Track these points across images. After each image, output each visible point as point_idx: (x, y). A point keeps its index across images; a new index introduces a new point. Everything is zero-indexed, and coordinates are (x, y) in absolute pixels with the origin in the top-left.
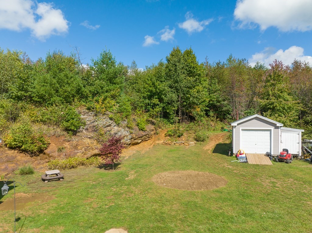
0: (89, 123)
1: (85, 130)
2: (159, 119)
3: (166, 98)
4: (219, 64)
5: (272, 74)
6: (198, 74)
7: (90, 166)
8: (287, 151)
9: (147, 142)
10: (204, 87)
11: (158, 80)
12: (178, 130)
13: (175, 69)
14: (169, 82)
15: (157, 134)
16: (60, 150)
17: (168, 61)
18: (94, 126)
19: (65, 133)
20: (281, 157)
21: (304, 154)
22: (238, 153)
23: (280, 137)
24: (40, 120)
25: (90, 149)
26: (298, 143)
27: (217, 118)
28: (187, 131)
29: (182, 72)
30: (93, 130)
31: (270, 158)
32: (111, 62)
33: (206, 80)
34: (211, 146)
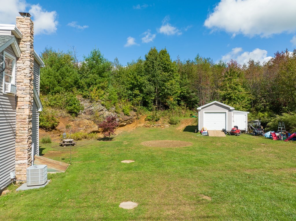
0: (86, 108)
1: (84, 113)
2: (140, 107)
3: (145, 89)
4: (189, 62)
5: (229, 71)
6: (171, 70)
7: (91, 139)
8: (237, 127)
9: (130, 125)
10: (176, 81)
11: (138, 75)
12: (156, 115)
13: (153, 66)
14: (148, 77)
15: (139, 119)
16: (67, 127)
17: (147, 59)
18: (90, 111)
19: (69, 115)
20: (232, 132)
21: (250, 130)
22: (202, 130)
23: (232, 118)
24: (49, 104)
25: (89, 127)
26: (245, 122)
27: (187, 107)
28: (163, 116)
29: (158, 68)
30: (89, 114)
31: (225, 133)
32: (100, 59)
33: (178, 75)
34: (182, 127)
